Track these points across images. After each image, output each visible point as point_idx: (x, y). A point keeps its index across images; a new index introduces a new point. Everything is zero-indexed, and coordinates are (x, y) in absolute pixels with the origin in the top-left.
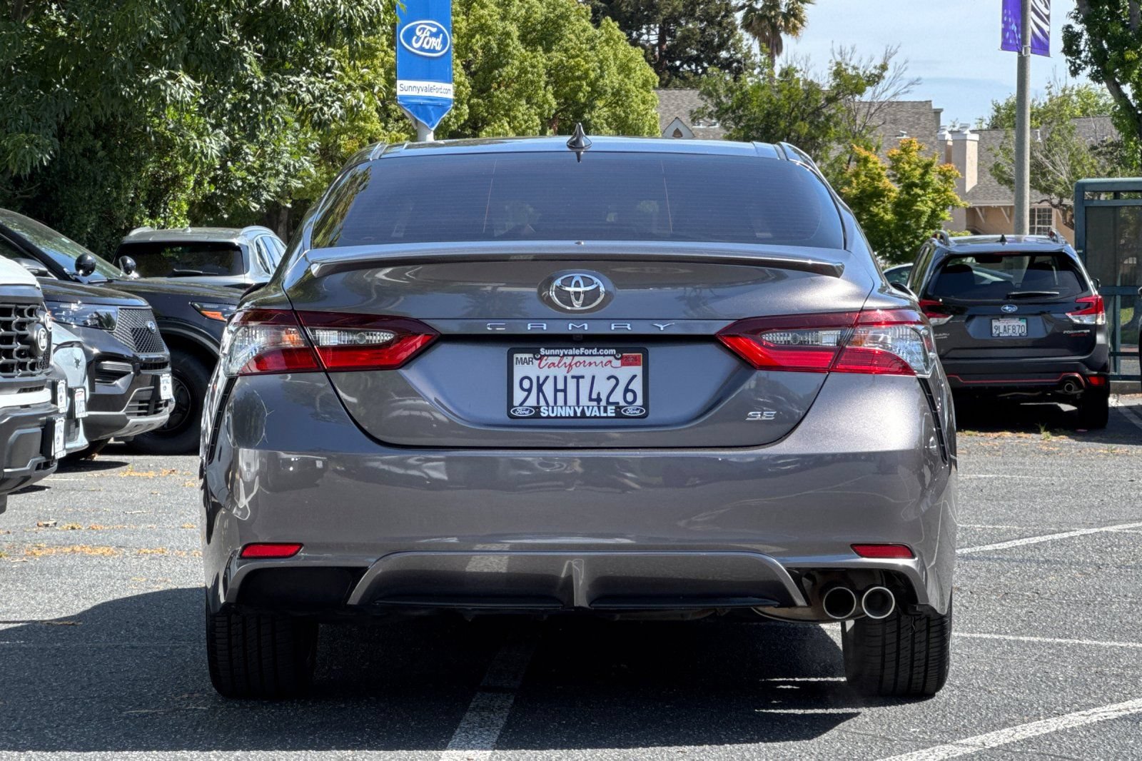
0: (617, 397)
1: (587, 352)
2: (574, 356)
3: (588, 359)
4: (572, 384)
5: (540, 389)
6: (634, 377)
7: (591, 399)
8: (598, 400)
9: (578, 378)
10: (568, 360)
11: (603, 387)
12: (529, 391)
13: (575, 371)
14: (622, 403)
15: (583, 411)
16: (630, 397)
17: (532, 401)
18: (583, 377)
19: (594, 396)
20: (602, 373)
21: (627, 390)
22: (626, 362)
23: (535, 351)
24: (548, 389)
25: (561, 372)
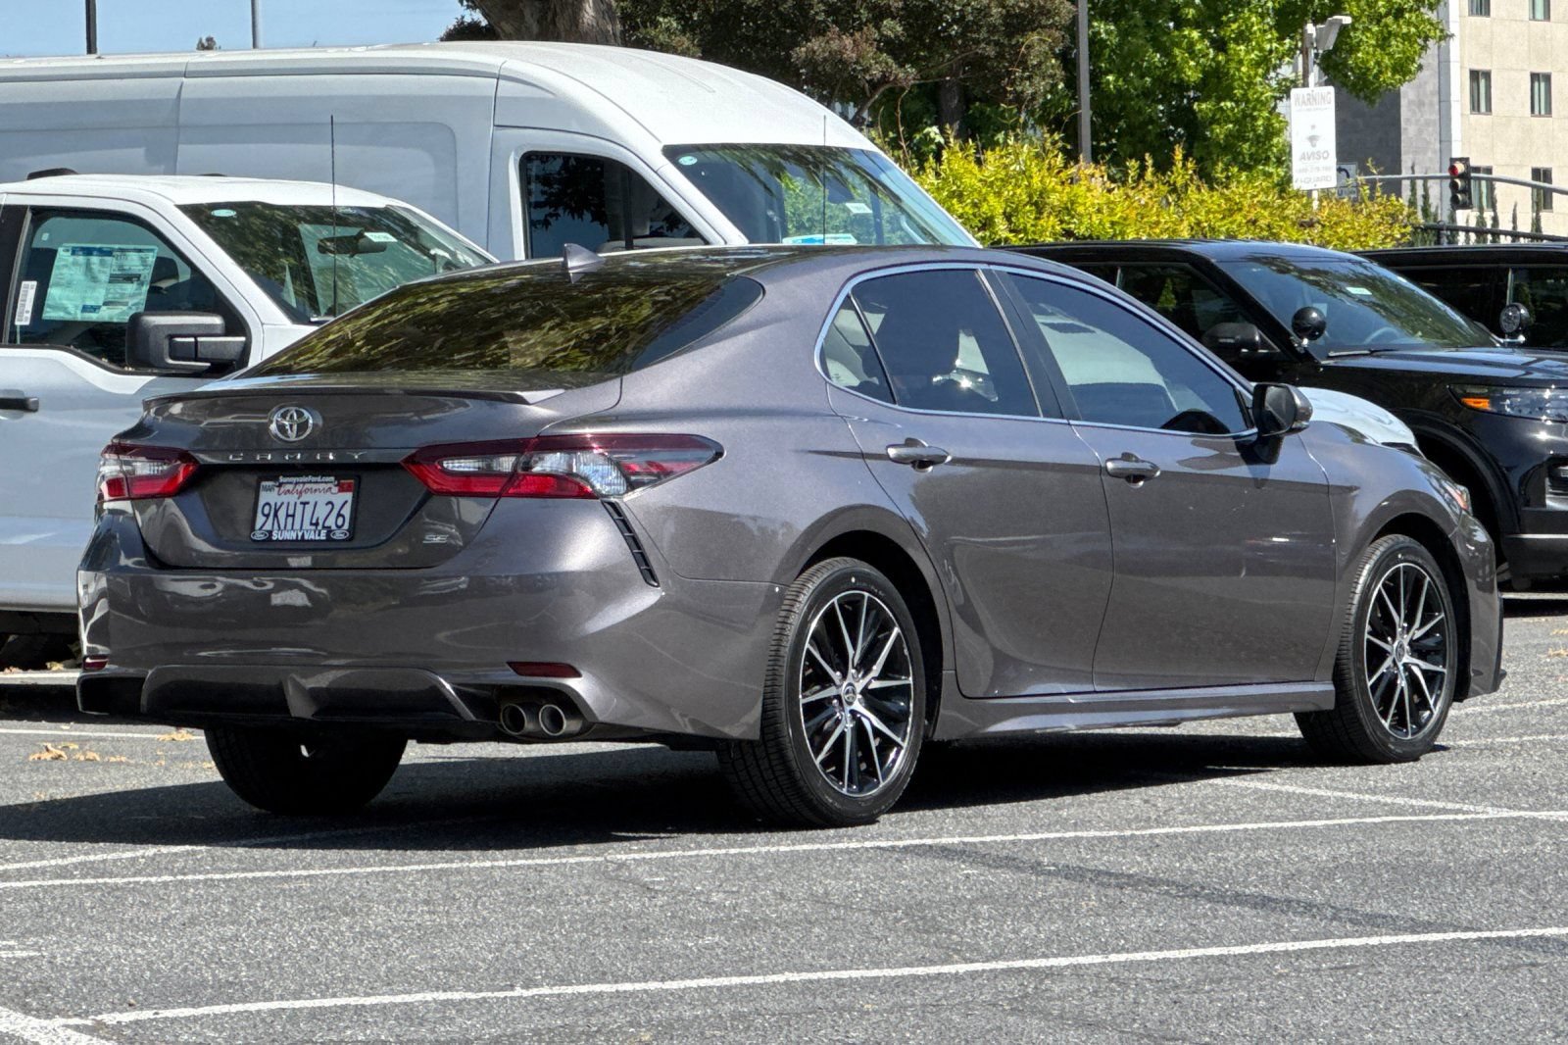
0: (331, 522)
1: (314, 479)
2: (304, 483)
3: (315, 486)
4: (300, 508)
5: (276, 515)
6: (346, 502)
7: (311, 524)
8: (317, 524)
9: (304, 504)
10: (299, 487)
11: (322, 512)
12: (267, 516)
13: (304, 498)
14: (334, 527)
15: (303, 535)
16: (340, 522)
17: (268, 527)
18: (308, 503)
19: (314, 521)
20: (322, 498)
21: (339, 515)
22: (342, 489)
23: (275, 479)
24: (282, 514)
25: (293, 498)
